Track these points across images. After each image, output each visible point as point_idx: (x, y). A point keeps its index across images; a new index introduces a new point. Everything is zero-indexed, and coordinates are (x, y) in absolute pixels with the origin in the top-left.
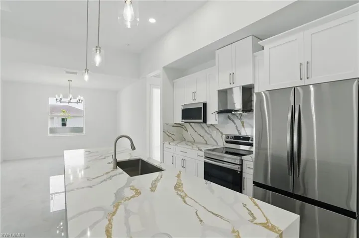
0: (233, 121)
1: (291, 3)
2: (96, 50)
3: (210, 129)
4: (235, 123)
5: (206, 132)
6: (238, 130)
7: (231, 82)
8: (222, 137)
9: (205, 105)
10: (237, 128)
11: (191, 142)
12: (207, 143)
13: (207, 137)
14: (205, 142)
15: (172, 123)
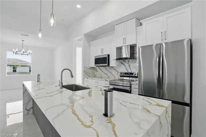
0: (124, 65)
1: (156, 2)
2: (51, 16)
3: (111, 70)
4: (125, 66)
5: (109, 71)
6: (127, 70)
7: (124, 43)
8: (118, 74)
9: (109, 55)
10: (126, 69)
11: (100, 77)
12: (109, 78)
13: (109, 74)
14: (108, 77)
15: (88, 67)
